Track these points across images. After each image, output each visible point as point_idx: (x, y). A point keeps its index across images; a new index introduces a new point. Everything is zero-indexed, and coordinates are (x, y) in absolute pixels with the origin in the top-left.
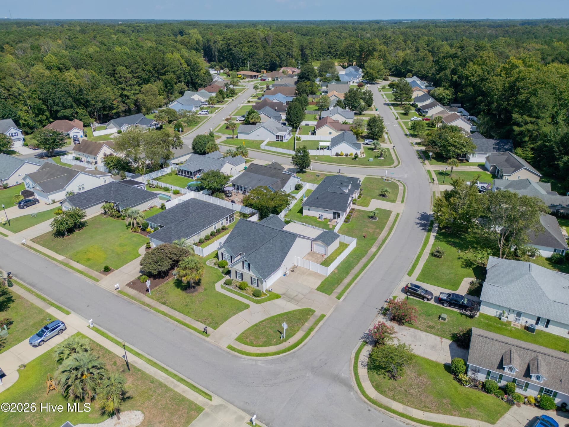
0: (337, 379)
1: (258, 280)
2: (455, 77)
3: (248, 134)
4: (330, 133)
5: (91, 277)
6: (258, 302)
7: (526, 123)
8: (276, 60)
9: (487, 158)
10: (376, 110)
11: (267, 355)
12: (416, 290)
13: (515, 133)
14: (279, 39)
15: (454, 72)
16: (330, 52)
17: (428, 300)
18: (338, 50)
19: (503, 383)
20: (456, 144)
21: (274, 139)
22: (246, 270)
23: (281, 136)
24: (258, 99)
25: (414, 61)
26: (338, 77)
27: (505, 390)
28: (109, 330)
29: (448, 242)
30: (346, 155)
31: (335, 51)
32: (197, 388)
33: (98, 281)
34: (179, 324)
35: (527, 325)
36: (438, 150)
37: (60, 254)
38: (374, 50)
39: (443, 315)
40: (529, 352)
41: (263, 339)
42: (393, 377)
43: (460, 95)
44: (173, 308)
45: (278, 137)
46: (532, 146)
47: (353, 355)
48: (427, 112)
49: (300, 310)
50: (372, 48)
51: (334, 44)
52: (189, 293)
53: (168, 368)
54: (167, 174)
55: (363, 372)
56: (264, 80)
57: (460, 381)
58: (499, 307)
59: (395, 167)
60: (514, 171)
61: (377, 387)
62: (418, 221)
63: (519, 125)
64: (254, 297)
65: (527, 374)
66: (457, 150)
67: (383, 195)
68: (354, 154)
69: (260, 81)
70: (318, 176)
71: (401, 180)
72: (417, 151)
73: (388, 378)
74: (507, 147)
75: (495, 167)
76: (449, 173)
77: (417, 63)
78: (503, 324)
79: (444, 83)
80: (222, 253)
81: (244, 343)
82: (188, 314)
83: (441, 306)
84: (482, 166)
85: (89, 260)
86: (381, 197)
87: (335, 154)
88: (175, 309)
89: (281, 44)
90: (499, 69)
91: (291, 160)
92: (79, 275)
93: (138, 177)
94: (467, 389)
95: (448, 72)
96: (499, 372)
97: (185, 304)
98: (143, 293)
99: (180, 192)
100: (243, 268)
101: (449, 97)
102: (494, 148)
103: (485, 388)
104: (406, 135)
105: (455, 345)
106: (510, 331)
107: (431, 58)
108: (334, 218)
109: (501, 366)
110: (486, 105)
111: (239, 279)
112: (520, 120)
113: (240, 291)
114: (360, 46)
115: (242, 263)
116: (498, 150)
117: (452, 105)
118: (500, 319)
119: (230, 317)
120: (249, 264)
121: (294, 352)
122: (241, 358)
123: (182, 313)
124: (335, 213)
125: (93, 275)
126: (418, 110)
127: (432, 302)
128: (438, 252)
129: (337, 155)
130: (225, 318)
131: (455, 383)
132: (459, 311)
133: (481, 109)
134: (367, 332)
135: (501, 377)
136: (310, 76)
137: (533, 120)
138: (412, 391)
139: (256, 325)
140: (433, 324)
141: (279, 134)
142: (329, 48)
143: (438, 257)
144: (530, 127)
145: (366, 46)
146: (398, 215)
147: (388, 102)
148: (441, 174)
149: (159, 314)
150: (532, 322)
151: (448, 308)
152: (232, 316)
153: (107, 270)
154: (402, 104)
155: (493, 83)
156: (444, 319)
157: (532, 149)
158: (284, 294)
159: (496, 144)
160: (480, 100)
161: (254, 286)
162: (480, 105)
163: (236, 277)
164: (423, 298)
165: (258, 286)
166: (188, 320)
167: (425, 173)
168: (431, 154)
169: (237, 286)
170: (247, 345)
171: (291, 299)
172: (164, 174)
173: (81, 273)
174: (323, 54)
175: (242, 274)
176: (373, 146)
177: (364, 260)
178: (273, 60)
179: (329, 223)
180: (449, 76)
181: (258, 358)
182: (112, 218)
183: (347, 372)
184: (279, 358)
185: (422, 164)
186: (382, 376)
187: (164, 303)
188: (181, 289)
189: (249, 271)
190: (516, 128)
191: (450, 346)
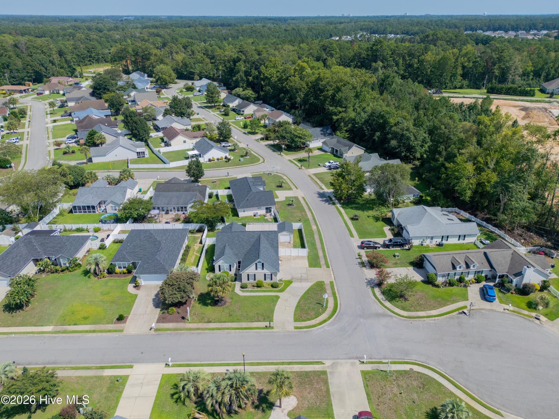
0: (379, 315)
1: (271, 275)
2: (251, 78)
3: (105, 155)
4: (185, 142)
5: (110, 331)
6: (282, 291)
7: (340, 112)
8: (41, 70)
9: (324, 143)
10: (198, 114)
11: (325, 321)
12: (370, 244)
13: (334, 121)
14: (36, 45)
15: (247, 74)
16: (90, 56)
17: (379, 248)
18: (99, 53)
19: (457, 277)
20: (301, 136)
21: (135, 156)
22: (259, 270)
23: (142, 152)
24: (62, 116)
25: (194, 64)
26: (134, 85)
27: (461, 280)
28: (188, 361)
29: (352, 208)
30: (218, 159)
31: (96, 55)
32: (307, 362)
33: (122, 331)
34: (241, 331)
35: (438, 243)
36: (287, 143)
37: (42, 326)
38: (150, 54)
39: (397, 254)
40: (462, 254)
41: (312, 313)
42: (406, 299)
43: (262, 93)
44: (222, 322)
45: (138, 153)
46: (345, 129)
47: (373, 298)
48: (243, 111)
49: (314, 284)
50: (147, 52)
51: (92, 48)
52: (221, 306)
53: (270, 361)
54: (58, 215)
55: (388, 304)
56: (42, 94)
57: (437, 286)
58: (420, 237)
59: (263, 162)
60: (349, 149)
61: (403, 309)
62: (321, 199)
63: (336, 114)
64: (275, 289)
65: (468, 266)
66: (302, 140)
67: (281, 186)
68: (224, 157)
69: (36, 96)
70: (215, 182)
71: (278, 172)
72: (266, 145)
73: (403, 301)
74: (329, 132)
75: (333, 149)
76: (307, 159)
77: (196, 65)
78: (425, 247)
79: (241, 84)
80: (219, 266)
81: (303, 321)
82: (238, 321)
83: (387, 249)
84: (320, 149)
85: (86, 318)
86: (279, 188)
87: (207, 160)
88: (225, 322)
89: (38, 51)
90: (292, 71)
91: (185, 173)
92: (94, 335)
93: (36, 225)
94: (442, 289)
95: (241, 74)
96: (453, 272)
97: (228, 315)
98: (180, 322)
99: (102, 228)
100: (256, 269)
101: (253, 96)
102: (321, 134)
103: (451, 284)
104: (244, 133)
105: (416, 269)
106: (432, 250)
107: (208, 60)
108: (267, 212)
109: (454, 268)
110: (288, 100)
111: (251, 281)
112: (336, 110)
113: (259, 289)
114: (133, 51)
115: (255, 265)
116: (324, 135)
117: (256, 102)
118: (422, 245)
119: (274, 309)
120: (263, 264)
121: (339, 312)
122: (312, 331)
123: (233, 322)
124: (267, 209)
125: (111, 329)
126: (234, 110)
127: (381, 249)
128: (356, 216)
129: (210, 160)
130: (272, 311)
131: (435, 288)
132: (399, 249)
133: (285, 104)
134: (366, 281)
135: (455, 274)
136: (108, 87)
137: (344, 109)
138: (421, 302)
139: (297, 306)
140: (394, 262)
141: (138, 150)
142: (88, 52)
143: (357, 219)
144: (344, 115)
145: (140, 50)
146: (303, 198)
147: (199, 105)
148: (300, 161)
149: (215, 331)
150: (439, 240)
151: (393, 249)
152: (274, 307)
153: (121, 319)
154: (215, 106)
155: (293, 82)
156: (398, 256)
157: (347, 131)
158: (292, 279)
159: (321, 131)
160: (283, 97)
161: (268, 281)
162: (283, 101)
163: (248, 280)
164: (376, 248)
165: (272, 279)
166: (244, 325)
167: (289, 162)
168: (283, 146)
169: (253, 286)
170: (306, 321)
171: (301, 280)
172: (55, 216)
173: (90, 332)
174: (84, 59)
175: (255, 275)
176: (233, 148)
177: (316, 237)
178: (38, 70)
179: (266, 218)
180: (244, 78)
181: (322, 326)
182: (55, 275)
183: (380, 309)
184: (335, 319)
185: (280, 156)
186: (400, 302)
187: (209, 322)
188: (211, 306)
189: (263, 269)
190: (335, 117)
191: (414, 270)
